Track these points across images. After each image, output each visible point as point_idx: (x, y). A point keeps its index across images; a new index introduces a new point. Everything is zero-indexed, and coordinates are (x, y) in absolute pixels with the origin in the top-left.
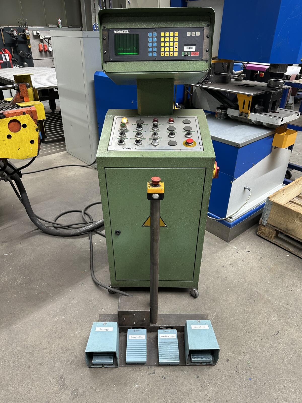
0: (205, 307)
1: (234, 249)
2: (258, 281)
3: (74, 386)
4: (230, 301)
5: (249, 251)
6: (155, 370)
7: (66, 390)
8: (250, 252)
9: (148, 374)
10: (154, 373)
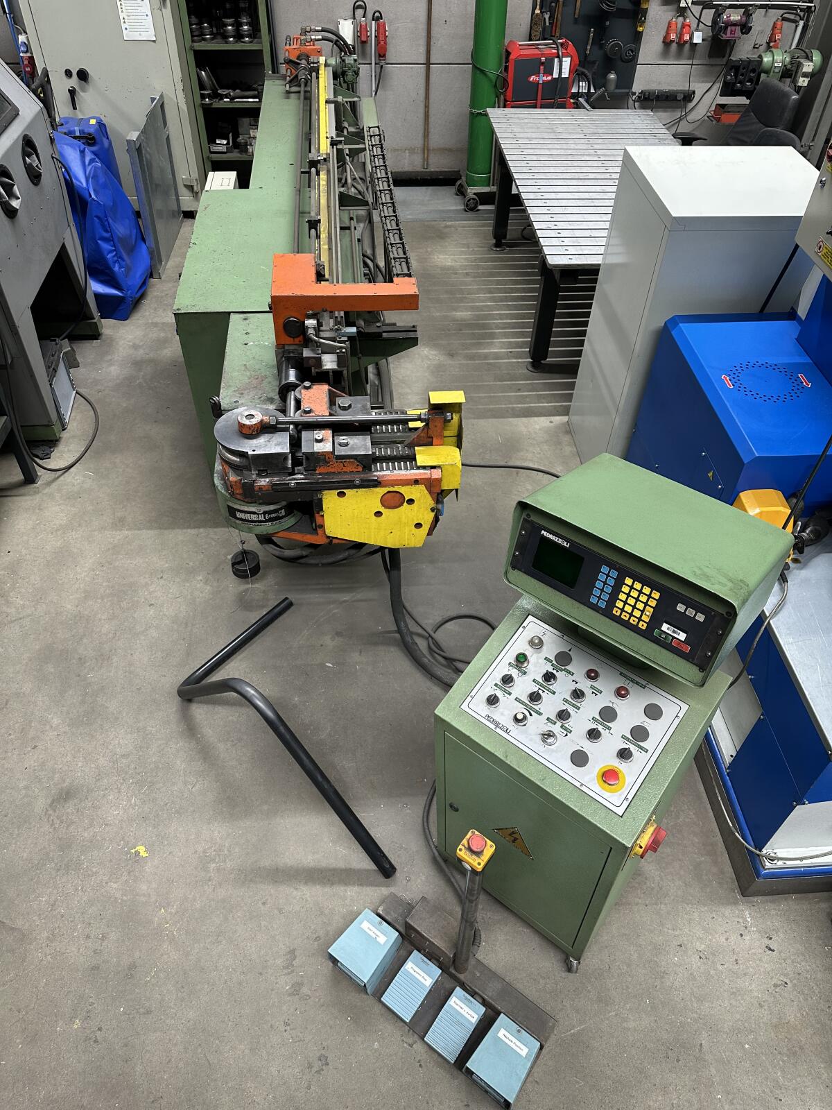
0: (574, 1000)
1: (741, 920)
2: (726, 1030)
3: (302, 976)
4: (631, 1025)
5: (772, 948)
6: (415, 1042)
7: (289, 974)
8: (773, 951)
9: (403, 1041)
10: (411, 1046)
